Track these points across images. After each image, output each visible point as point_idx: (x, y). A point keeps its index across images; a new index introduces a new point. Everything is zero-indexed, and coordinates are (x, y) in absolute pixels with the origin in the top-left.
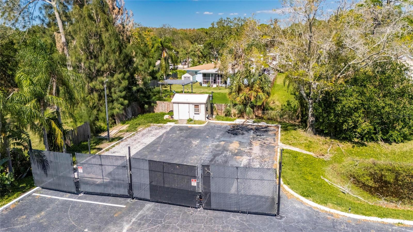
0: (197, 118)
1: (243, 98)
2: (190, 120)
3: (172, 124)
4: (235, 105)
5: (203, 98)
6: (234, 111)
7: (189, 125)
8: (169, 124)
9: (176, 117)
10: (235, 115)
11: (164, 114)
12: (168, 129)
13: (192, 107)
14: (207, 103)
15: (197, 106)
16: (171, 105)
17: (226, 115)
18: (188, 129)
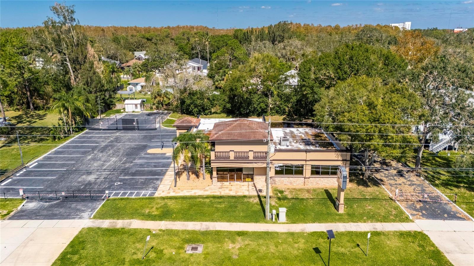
0: (136, 110)
1: (157, 100)
2: (133, 112)
3: (126, 113)
4: (155, 104)
5: (139, 101)
6: (154, 107)
7: (133, 113)
8: (124, 113)
9: (126, 110)
10: (155, 109)
11: (121, 110)
12: (124, 115)
13: (134, 106)
14: (141, 104)
15: (136, 105)
16: (124, 105)
17: (151, 109)
18: (132, 115)
